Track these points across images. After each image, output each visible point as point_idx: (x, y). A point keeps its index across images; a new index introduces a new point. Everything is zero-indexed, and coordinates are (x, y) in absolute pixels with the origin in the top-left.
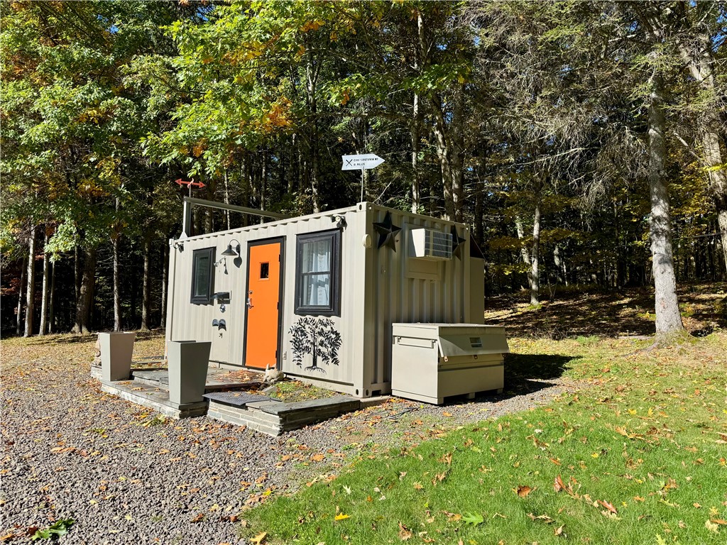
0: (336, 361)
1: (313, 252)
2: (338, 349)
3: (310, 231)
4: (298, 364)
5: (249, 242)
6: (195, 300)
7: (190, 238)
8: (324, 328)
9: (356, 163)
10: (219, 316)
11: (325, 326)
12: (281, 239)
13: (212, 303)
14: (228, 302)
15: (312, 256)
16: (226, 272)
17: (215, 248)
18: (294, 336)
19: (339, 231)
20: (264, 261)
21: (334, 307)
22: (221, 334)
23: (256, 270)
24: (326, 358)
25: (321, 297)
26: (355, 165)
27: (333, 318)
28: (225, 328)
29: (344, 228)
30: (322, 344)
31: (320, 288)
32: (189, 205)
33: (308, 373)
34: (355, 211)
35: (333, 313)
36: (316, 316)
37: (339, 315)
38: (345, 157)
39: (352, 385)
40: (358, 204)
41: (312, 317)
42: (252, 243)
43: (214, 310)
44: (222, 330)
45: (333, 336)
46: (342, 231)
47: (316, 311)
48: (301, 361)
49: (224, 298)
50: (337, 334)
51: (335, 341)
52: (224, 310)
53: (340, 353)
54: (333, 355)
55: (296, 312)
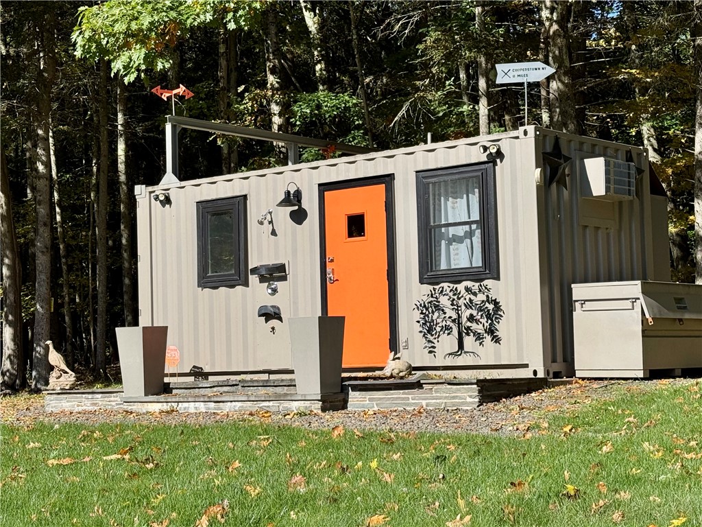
0: (497, 340)
1: (440, 196)
2: (498, 322)
3: (439, 166)
4: (430, 352)
5: (320, 185)
6: (207, 279)
7: (184, 183)
8: (473, 297)
9: (516, 73)
10: (271, 302)
11: (475, 294)
12: (387, 180)
13: (246, 284)
14: (284, 278)
15: (440, 201)
16: (274, 233)
17: (245, 197)
18: (422, 313)
19: (491, 164)
20: (355, 211)
21: (490, 267)
22: (273, 328)
23: (338, 226)
24: (479, 337)
25: (462, 256)
26: (514, 76)
27: (489, 283)
28: (280, 319)
29: (498, 161)
30: (471, 318)
31: (454, 246)
32: (174, 127)
33: (449, 362)
34: (517, 138)
35: (489, 276)
36: (459, 282)
37: (498, 278)
38: (499, 67)
39: (526, 366)
40: (522, 129)
41: (451, 285)
42: (324, 187)
43: (257, 293)
44: (274, 322)
45: (491, 307)
46: (495, 164)
47: (456, 277)
48: (434, 347)
49: (275, 274)
50: (496, 303)
51: (493, 312)
52: (275, 291)
53: (502, 328)
54: (491, 331)
55: (421, 282)
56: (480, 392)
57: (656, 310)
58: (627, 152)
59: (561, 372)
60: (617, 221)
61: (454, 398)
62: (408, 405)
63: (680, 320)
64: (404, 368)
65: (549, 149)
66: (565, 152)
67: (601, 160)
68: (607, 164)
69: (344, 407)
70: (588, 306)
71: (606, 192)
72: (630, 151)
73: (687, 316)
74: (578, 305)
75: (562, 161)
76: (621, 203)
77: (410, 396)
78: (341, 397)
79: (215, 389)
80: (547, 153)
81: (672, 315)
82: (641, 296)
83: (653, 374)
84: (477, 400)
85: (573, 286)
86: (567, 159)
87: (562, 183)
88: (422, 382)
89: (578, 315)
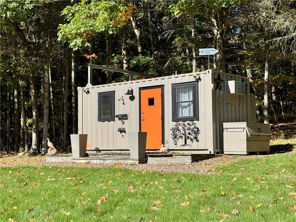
0: (198, 141)
1: (179, 92)
2: (198, 135)
3: (179, 82)
4: (175, 145)
5: (139, 88)
6: (101, 119)
7: (94, 86)
8: (190, 126)
9: (206, 52)
10: (122, 126)
12: (162, 87)
13: (114, 121)
14: (127, 119)
15: (180, 94)
16: (124, 104)
17: (114, 91)
18: (173, 131)
19: (197, 82)
20: (151, 97)
21: (196, 116)
22: (123, 136)
23: (145, 102)
24: (192, 140)
25: (186, 112)
27: (195, 122)
28: (125, 132)
29: (199, 81)
30: (189, 134)
31: (184, 109)
32: (91, 68)
33: (182, 148)
34: (206, 73)
35: (195, 119)
36: (185, 121)
37: (198, 120)
38: (200, 50)
39: (207, 150)
40: (207, 70)
41: (183, 122)
42: (141, 89)
43: (117, 124)
44: (123, 134)
45: (196, 130)
46: (198, 82)
47: (185, 119)
48: (177, 143)
49: (124, 117)
50: (198, 129)
52: (124, 123)
53: (199, 137)
54: (196, 138)
55: (173, 121)
56: (192, 158)
57: (251, 132)
58: (242, 79)
59: (219, 152)
60: (239, 102)
61: (183, 160)
62: (168, 162)
63: (259, 135)
64: (167, 150)
65: (216, 78)
66: (221, 78)
67: (234, 81)
68: (236, 83)
69: (146, 162)
70: (228, 130)
71: (235, 92)
72: (243, 79)
73: (261, 134)
74: (225, 130)
75: (221, 81)
76: (240, 96)
77: (168, 159)
78: (145, 159)
79: (103, 156)
80: (216, 79)
81: (256, 134)
82: (246, 127)
83: (250, 153)
84: (191, 161)
85: (223, 123)
86: (222, 81)
87: (220, 89)
88: (172, 154)
89: (225, 133)
